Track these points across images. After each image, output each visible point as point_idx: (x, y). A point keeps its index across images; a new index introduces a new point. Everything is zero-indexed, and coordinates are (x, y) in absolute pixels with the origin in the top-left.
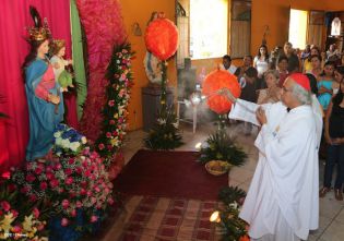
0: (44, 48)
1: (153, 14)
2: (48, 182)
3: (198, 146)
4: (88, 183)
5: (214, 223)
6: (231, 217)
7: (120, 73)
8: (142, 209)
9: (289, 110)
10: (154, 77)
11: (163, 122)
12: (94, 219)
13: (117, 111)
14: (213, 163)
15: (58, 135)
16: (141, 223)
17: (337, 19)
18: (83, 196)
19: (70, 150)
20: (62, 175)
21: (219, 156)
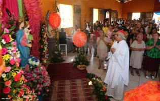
0: (22, 25)
1: (48, 11)
2: (30, 78)
3: (72, 60)
4: (44, 77)
5: (91, 85)
6: (95, 82)
7: (44, 34)
8: (61, 85)
9: (118, 42)
10: (50, 36)
11: (57, 53)
12: (48, 90)
13: (44, 50)
14: (79, 66)
15: (30, 60)
16: (63, 90)
17: (108, 12)
18: (43, 82)
19: (36, 65)
20: (35, 75)
21: (81, 63)
